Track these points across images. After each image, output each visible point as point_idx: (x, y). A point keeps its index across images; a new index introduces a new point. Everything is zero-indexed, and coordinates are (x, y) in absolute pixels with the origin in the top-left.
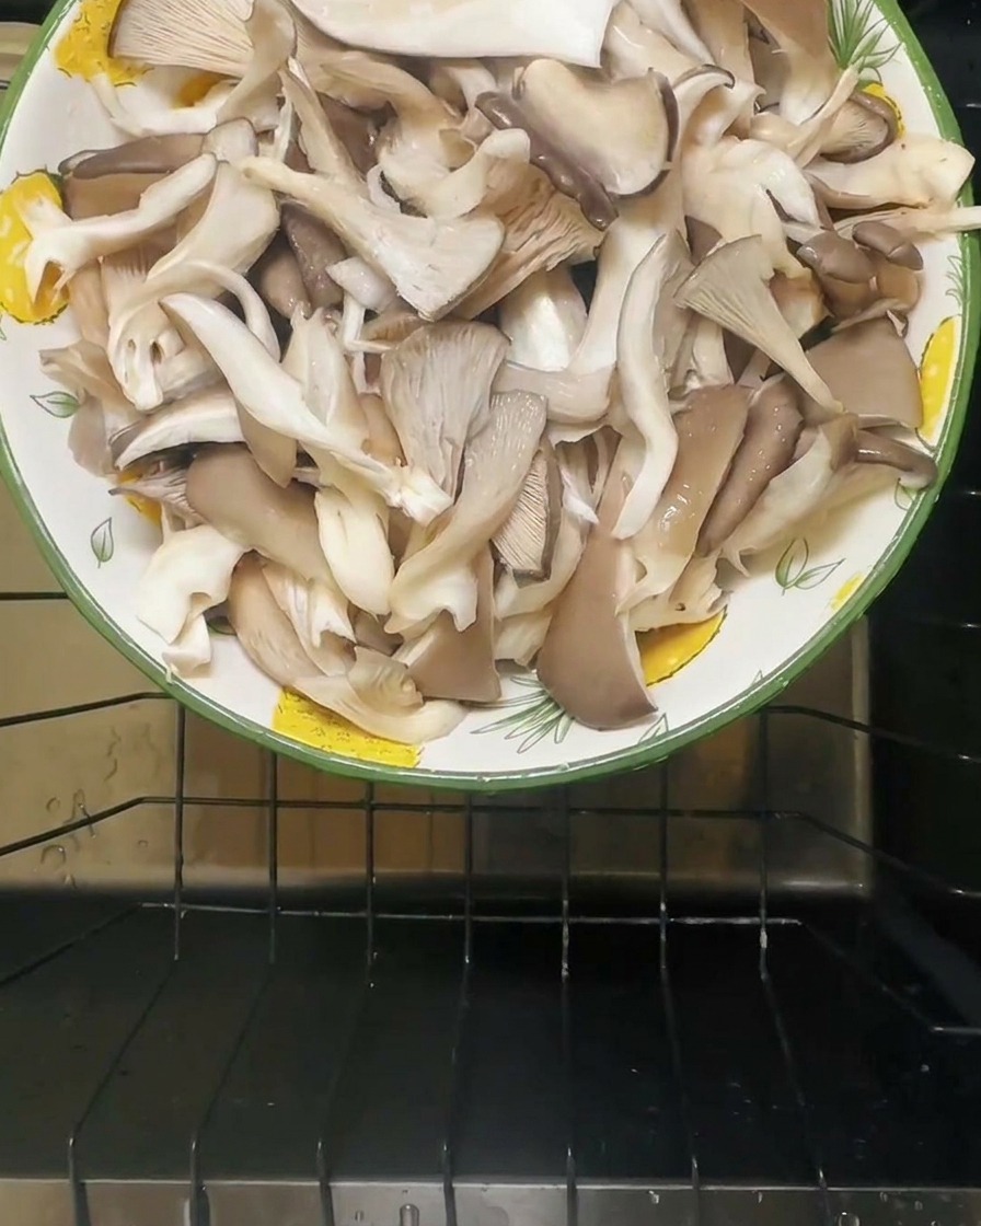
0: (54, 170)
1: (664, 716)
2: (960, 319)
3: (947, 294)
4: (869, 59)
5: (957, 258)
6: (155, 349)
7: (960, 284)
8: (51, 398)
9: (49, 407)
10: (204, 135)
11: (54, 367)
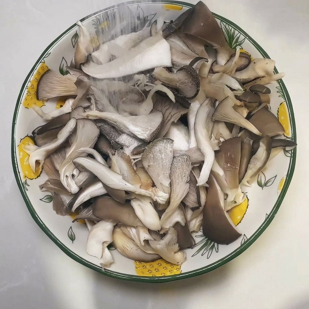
0: (31, 134)
1: (244, 235)
2: (285, 102)
3: (279, 97)
4: (237, 44)
5: (279, 87)
6: (73, 176)
7: (282, 93)
8: (45, 198)
9: (46, 201)
10: (70, 113)
11: (44, 189)
